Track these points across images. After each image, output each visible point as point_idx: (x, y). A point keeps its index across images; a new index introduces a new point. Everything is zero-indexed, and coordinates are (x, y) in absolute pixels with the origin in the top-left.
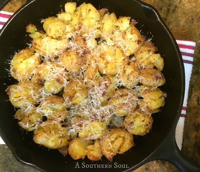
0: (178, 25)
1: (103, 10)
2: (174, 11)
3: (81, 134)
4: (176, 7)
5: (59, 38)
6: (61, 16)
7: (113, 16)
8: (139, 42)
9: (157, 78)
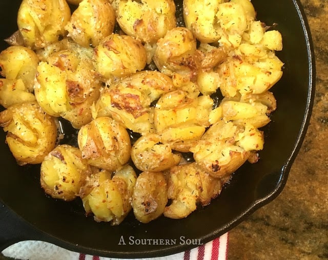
0: (257, 249)
1: (271, 100)
2: (284, 240)
3: (43, 67)
4: (293, 244)
5: (216, 24)
6: (257, 26)
7: (264, 119)
8: (216, 167)
9: (147, 204)
